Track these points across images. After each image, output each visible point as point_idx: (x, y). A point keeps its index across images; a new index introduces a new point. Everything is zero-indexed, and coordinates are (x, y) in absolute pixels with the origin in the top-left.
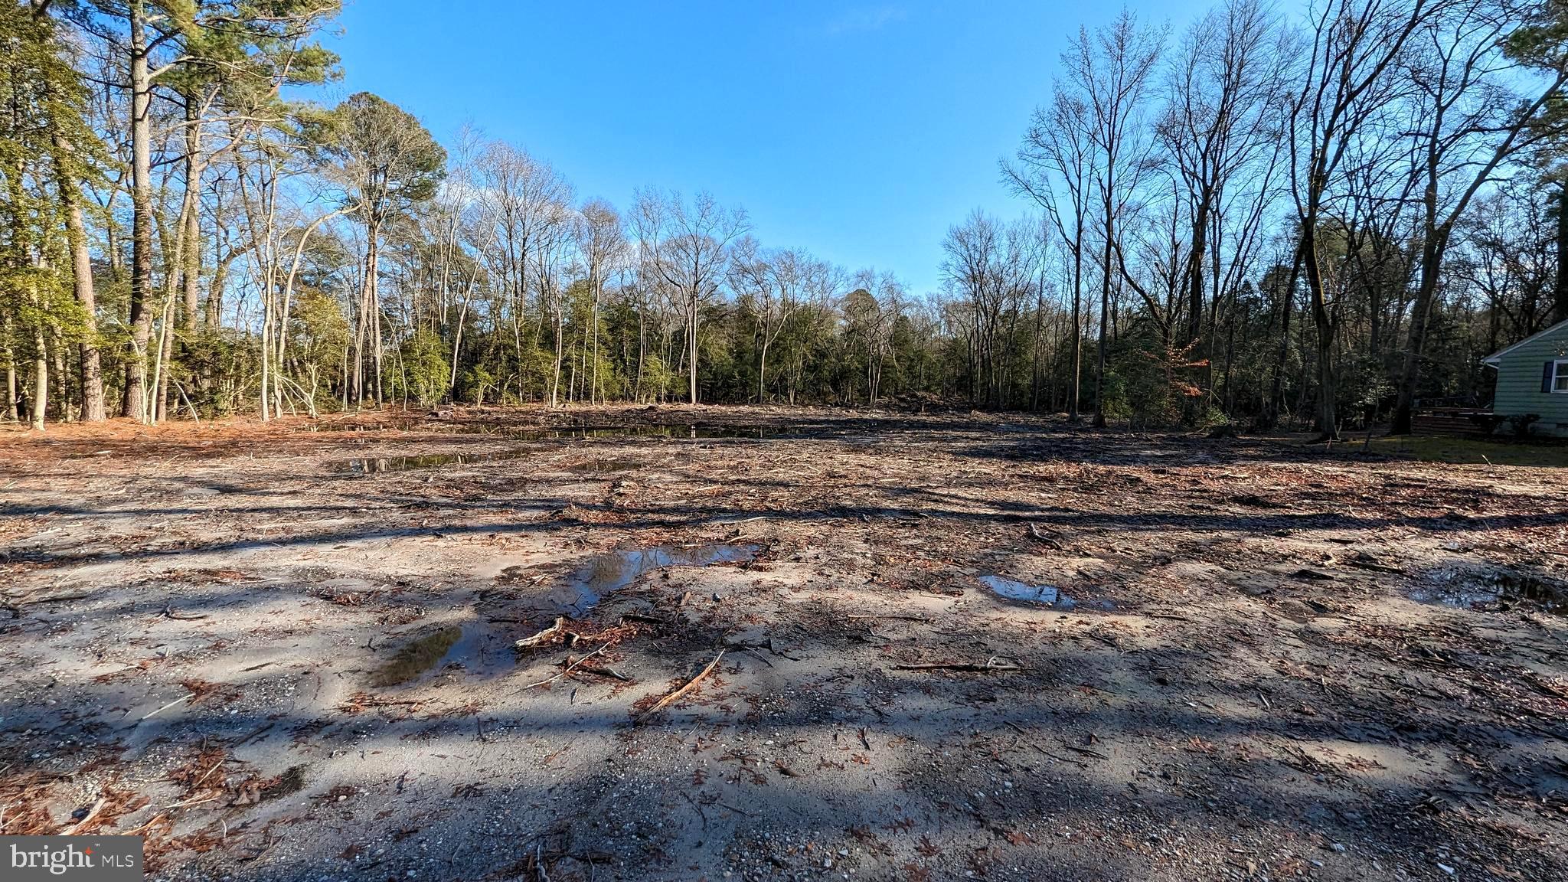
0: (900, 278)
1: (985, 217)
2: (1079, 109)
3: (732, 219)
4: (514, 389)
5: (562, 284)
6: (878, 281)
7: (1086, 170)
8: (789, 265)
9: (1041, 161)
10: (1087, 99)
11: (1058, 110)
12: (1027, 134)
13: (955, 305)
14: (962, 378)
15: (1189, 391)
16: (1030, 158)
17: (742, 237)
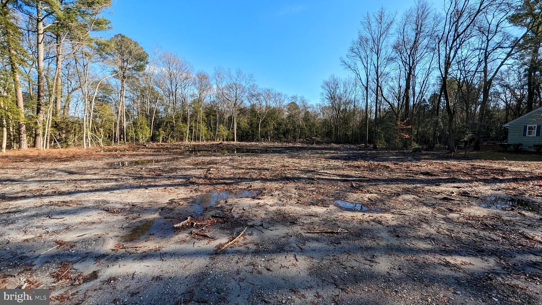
0: (306, 98)
1: (335, 77)
2: (367, 40)
3: (248, 78)
4: (173, 137)
5: (189, 100)
6: (299, 99)
7: (369, 61)
8: (268, 94)
9: (354, 58)
10: (369, 37)
11: (360, 41)
12: (349, 49)
13: (325, 107)
14: (328, 132)
15: (405, 136)
16: (350, 57)
17: (252, 84)
